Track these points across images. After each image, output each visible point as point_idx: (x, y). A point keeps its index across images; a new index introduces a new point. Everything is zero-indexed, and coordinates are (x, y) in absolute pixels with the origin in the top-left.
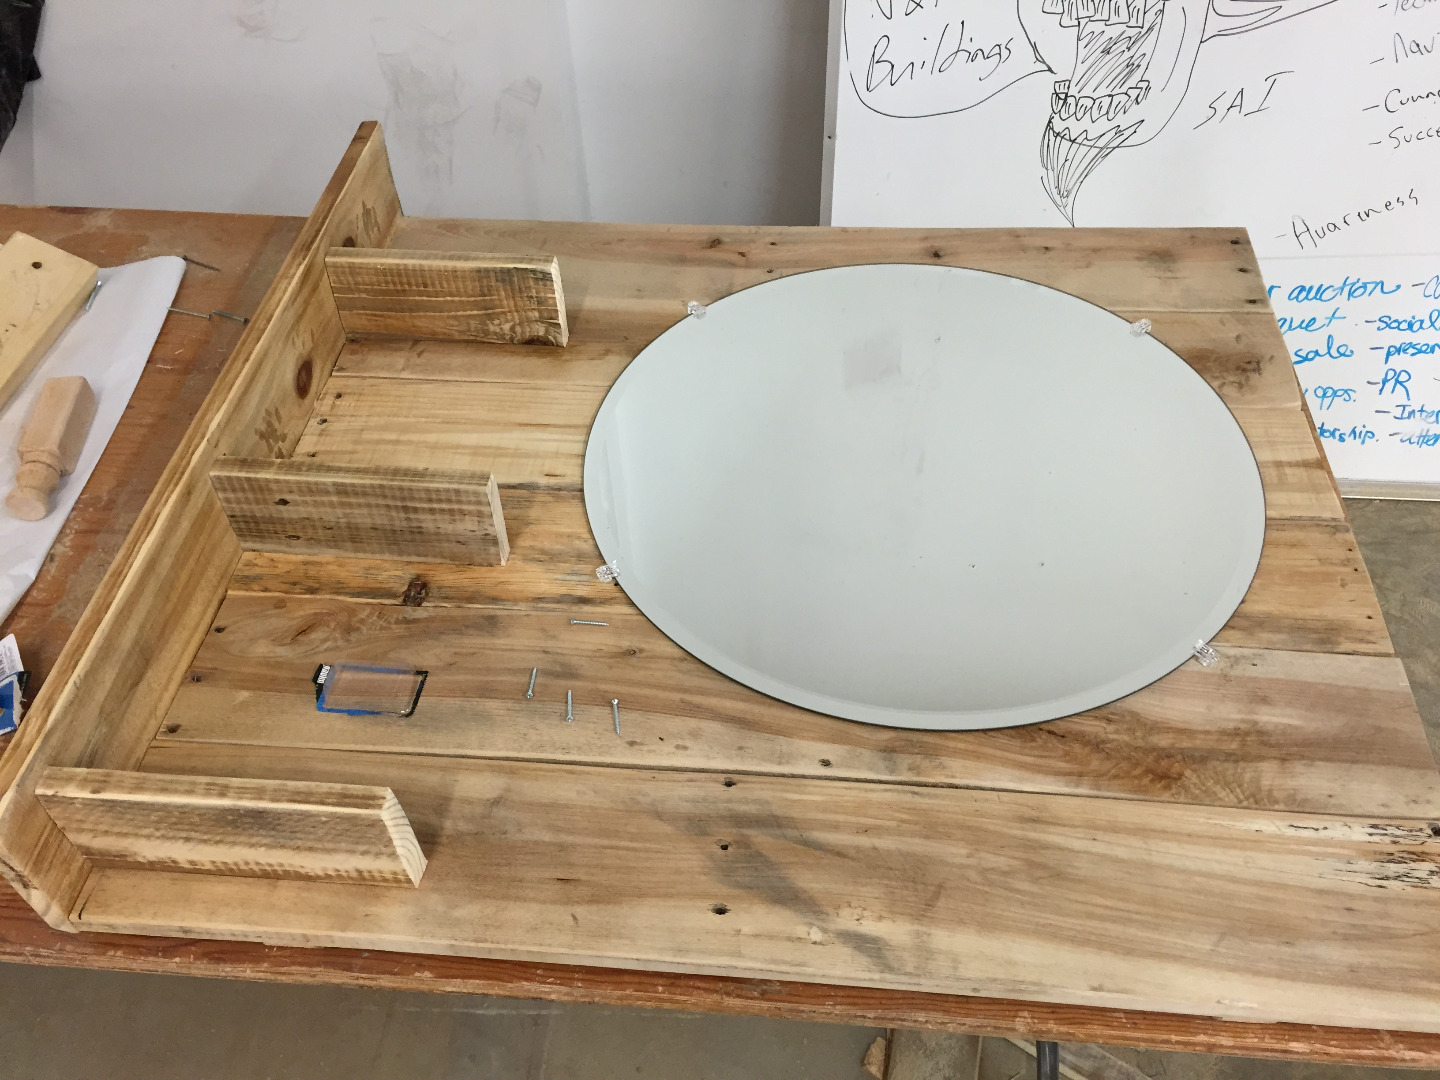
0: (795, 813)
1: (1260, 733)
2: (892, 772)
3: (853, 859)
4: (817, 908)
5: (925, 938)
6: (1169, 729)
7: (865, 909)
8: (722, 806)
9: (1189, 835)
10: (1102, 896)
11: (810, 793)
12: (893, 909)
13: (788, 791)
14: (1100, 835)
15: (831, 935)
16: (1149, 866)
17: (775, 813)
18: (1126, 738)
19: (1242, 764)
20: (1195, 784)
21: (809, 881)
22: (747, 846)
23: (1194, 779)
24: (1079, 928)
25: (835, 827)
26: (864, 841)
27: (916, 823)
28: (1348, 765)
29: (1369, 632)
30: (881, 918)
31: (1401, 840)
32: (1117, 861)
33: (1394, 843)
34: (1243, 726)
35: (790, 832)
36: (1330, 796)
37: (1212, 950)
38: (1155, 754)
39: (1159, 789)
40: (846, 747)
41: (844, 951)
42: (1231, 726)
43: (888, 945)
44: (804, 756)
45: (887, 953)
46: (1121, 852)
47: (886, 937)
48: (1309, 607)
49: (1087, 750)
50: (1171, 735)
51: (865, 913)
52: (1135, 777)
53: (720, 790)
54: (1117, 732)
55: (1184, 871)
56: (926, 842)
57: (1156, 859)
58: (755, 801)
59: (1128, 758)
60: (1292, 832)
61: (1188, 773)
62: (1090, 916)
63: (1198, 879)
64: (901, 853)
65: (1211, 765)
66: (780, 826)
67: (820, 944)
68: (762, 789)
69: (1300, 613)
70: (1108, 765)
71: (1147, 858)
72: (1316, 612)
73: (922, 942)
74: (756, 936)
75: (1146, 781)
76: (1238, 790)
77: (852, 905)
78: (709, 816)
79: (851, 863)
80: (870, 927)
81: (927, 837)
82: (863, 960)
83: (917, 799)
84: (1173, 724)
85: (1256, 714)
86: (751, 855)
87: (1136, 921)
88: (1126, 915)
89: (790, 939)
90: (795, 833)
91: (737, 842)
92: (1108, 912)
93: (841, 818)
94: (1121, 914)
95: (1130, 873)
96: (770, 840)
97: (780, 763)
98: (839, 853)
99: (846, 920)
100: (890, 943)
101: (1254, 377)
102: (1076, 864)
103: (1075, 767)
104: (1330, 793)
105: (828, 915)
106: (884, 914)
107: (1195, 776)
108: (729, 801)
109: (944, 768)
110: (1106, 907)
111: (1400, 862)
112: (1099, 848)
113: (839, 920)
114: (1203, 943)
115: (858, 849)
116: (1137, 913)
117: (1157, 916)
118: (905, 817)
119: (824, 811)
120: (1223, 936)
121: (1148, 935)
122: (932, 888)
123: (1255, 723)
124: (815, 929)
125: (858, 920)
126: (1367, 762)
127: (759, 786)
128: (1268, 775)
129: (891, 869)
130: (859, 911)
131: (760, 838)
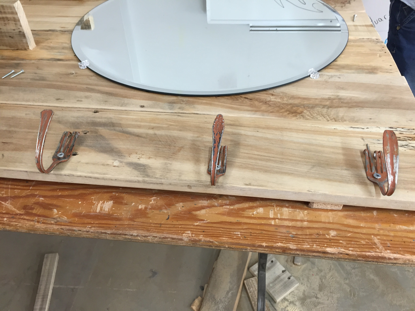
0: (123, 122)
1: (340, 99)
2: (171, 109)
3: (144, 138)
4: (121, 154)
5: (169, 165)
6: (299, 98)
7: (143, 155)
8: (89, 119)
9: (302, 130)
10: (258, 151)
11: (131, 116)
12: (157, 154)
13: (121, 115)
14: (260, 130)
15: (124, 163)
16: (282, 141)
17: (113, 122)
18: (279, 100)
19: (330, 109)
20: (308, 115)
21: (120, 145)
22: (96, 133)
23: (308, 113)
24: (244, 162)
25: (139, 127)
26: (151, 132)
27: (176, 126)
28: (379, 109)
29: (391, 70)
30: (150, 158)
31: (404, 133)
32: (267, 139)
33: (401, 133)
34: (332, 97)
35: (117, 128)
36: (371, 119)
37: (307, 171)
38: (291, 105)
39: (291, 117)
40: (154, 102)
41: (128, 169)
42: (327, 97)
43: (150, 167)
44: (133, 104)
45: (148, 170)
46: (269, 136)
47: (150, 165)
48: (365, 63)
49: (261, 104)
50: (300, 100)
51: (143, 156)
52: (281, 112)
53: (91, 114)
54: (276, 98)
55: (298, 143)
56: (179, 132)
57: (286, 138)
58: (105, 118)
59: (279, 107)
60: (352, 129)
61: (305, 111)
62: (250, 158)
63: (304, 146)
64: (167, 136)
65: (315, 109)
66: (113, 126)
67: (118, 167)
68: (110, 114)
69: (361, 64)
70: (270, 108)
71: (282, 138)
72: (368, 64)
73: (167, 167)
74: (87, 163)
75: (286, 114)
76: (328, 117)
77: (137, 153)
78: (82, 123)
79: (143, 139)
80: (143, 161)
81: (180, 130)
82: (136, 172)
83: (179, 118)
84: (301, 96)
85: (338, 93)
86: (96, 136)
87: (272, 160)
88: (267, 158)
89: (103, 165)
90: (120, 129)
91: (91, 131)
92: (259, 157)
93: (142, 124)
94: (265, 158)
95: (272, 143)
96: (108, 131)
97: (121, 106)
98: (138, 136)
99: (133, 159)
100: (152, 167)
101: (347, 5)
102: (248, 140)
103: (255, 109)
104: (371, 118)
105: (125, 156)
106: (151, 157)
107: (308, 112)
108: (94, 117)
109: (195, 108)
110: (258, 155)
111: (403, 141)
112: (259, 135)
113: (130, 158)
114: (304, 169)
115: (147, 134)
116: (273, 157)
117: (283, 159)
118: (172, 123)
119: (136, 121)
120: (314, 166)
121: (277, 165)
122: (178, 148)
123: (338, 96)
124: (117, 161)
125: (139, 158)
126: (389, 108)
127: (109, 113)
128: (342, 112)
129: (161, 141)
130: (140, 156)
131: (103, 131)
